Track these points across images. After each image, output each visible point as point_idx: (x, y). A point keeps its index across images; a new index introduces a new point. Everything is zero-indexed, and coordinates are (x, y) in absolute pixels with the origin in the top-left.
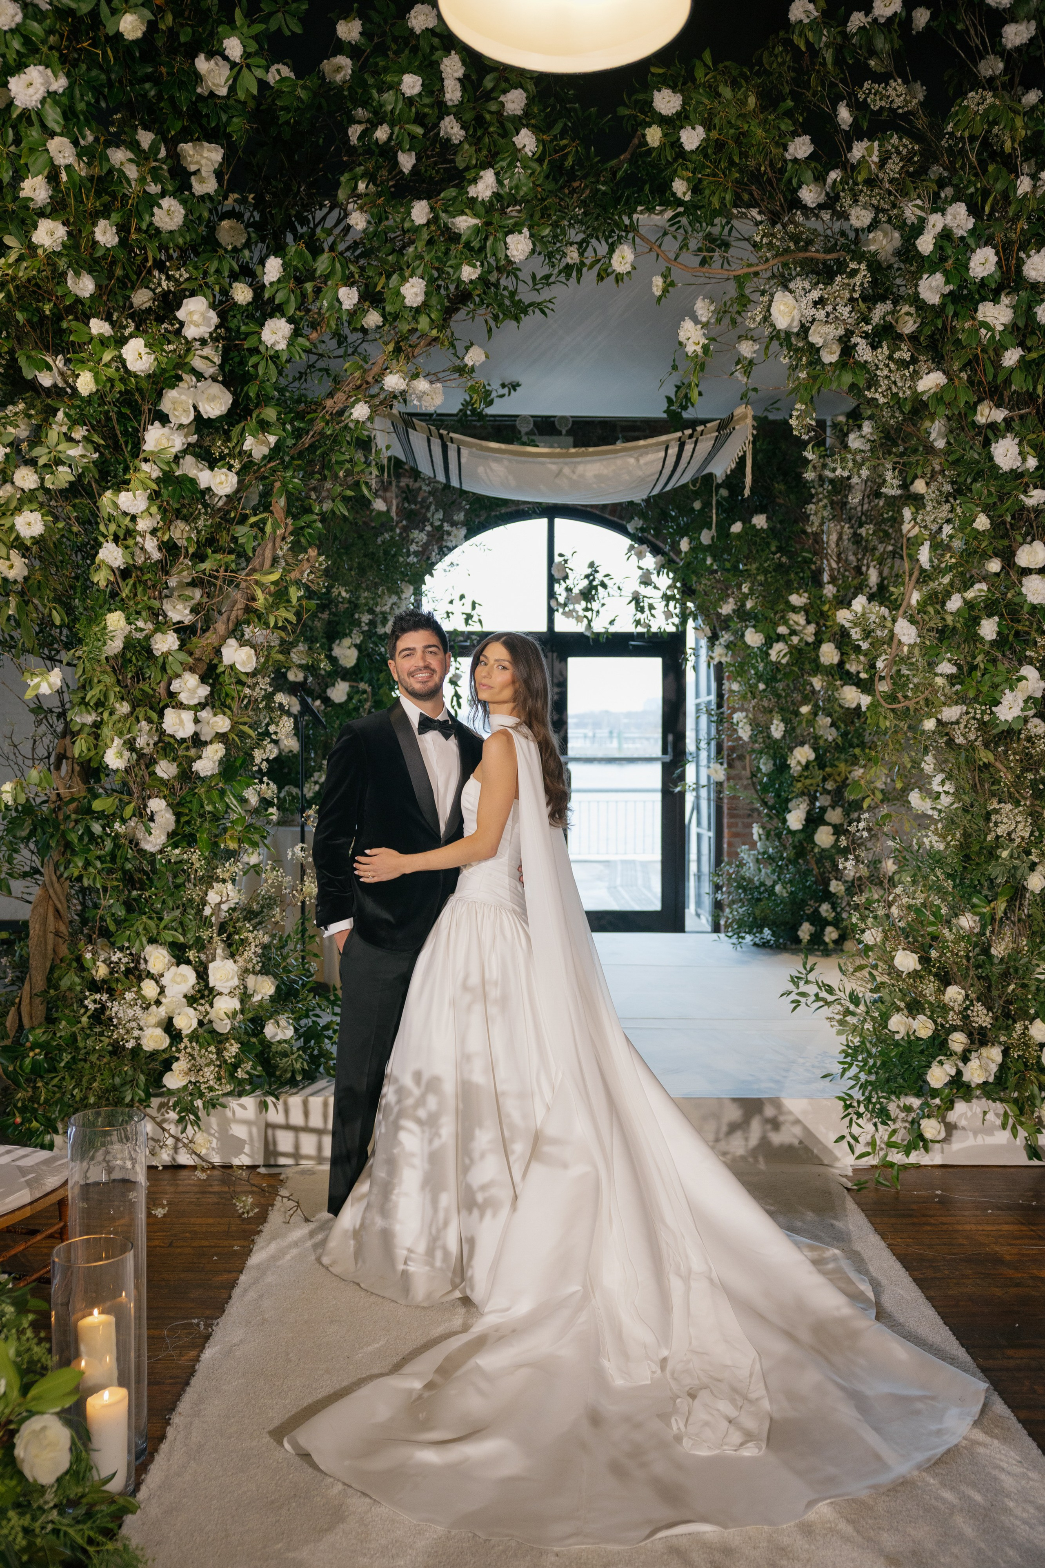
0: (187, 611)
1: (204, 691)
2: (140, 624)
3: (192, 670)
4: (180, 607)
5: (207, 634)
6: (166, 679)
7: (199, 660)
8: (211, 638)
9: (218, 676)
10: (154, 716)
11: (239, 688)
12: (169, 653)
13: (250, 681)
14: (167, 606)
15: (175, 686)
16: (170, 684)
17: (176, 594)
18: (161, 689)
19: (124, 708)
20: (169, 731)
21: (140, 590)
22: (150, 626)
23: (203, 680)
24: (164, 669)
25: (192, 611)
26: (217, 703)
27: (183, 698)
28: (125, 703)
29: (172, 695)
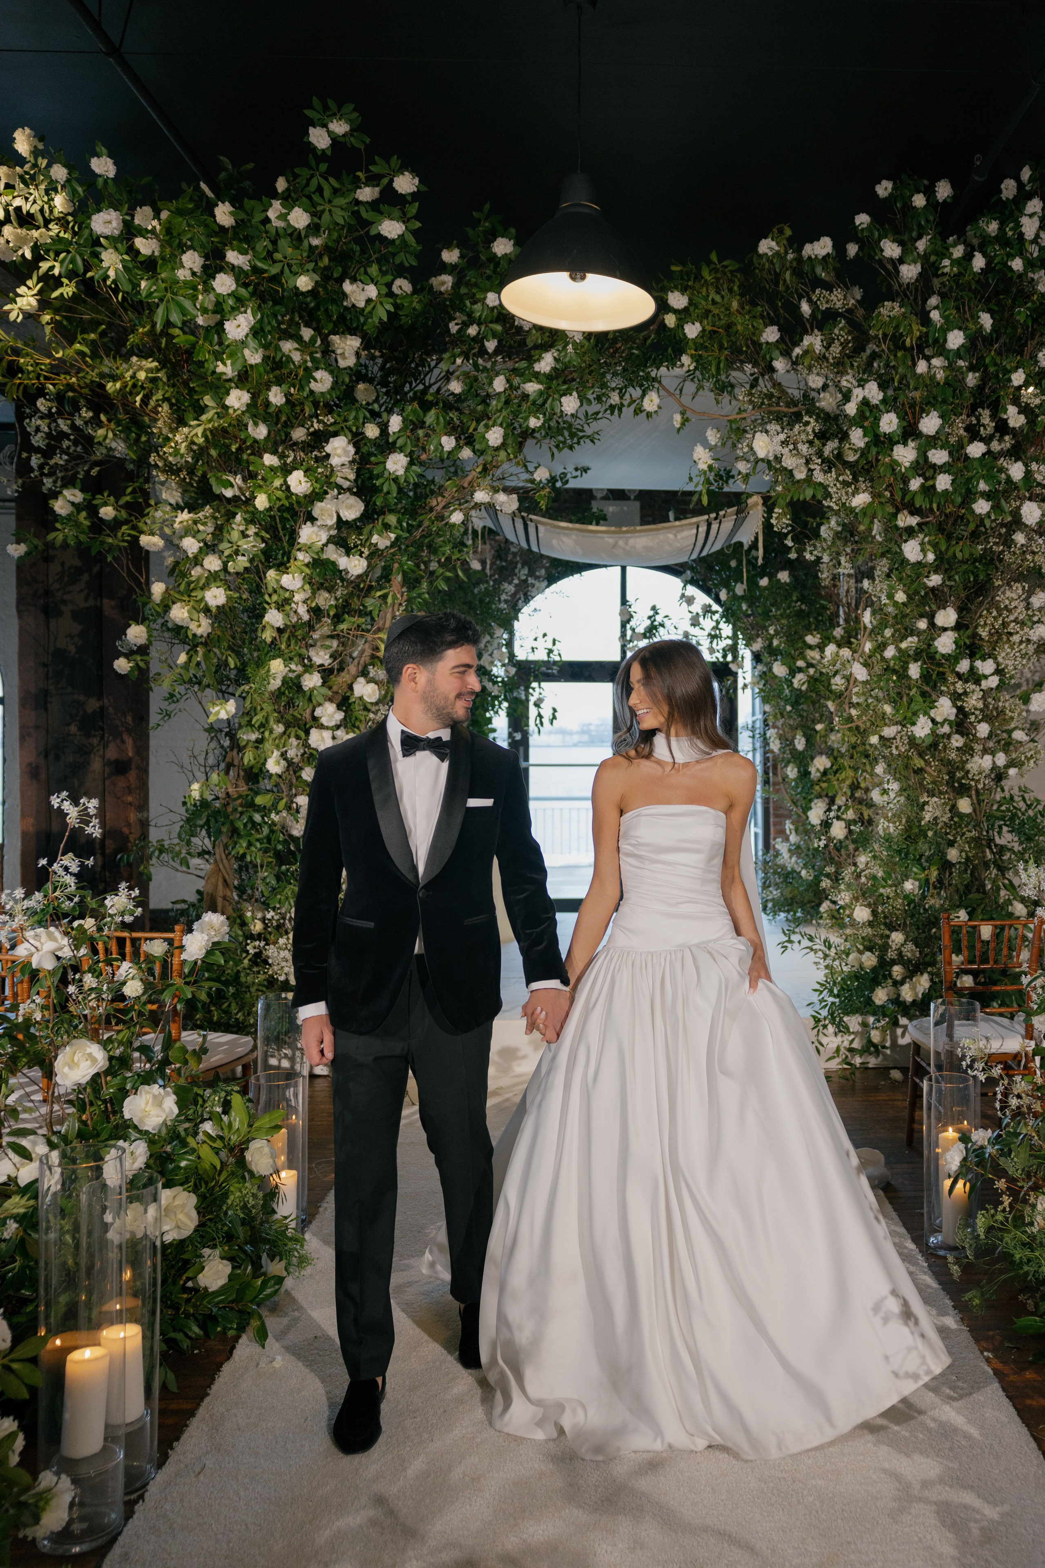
0: (327, 657)
1: (340, 716)
2: (293, 667)
3: (331, 700)
4: (322, 653)
5: (343, 674)
6: (311, 707)
7: (337, 693)
8: (344, 678)
9: (350, 704)
10: (302, 734)
11: (365, 713)
12: (314, 688)
13: (374, 709)
14: (312, 653)
15: (318, 712)
16: (314, 711)
17: (319, 644)
18: (307, 715)
19: (279, 729)
20: (313, 745)
21: (293, 642)
22: (300, 669)
23: (339, 707)
24: (310, 699)
25: (331, 656)
26: (349, 725)
27: (324, 721)
28: (280, 725)
29: (315, 719)
